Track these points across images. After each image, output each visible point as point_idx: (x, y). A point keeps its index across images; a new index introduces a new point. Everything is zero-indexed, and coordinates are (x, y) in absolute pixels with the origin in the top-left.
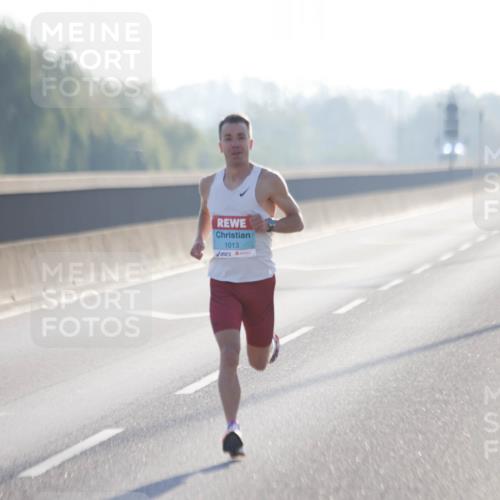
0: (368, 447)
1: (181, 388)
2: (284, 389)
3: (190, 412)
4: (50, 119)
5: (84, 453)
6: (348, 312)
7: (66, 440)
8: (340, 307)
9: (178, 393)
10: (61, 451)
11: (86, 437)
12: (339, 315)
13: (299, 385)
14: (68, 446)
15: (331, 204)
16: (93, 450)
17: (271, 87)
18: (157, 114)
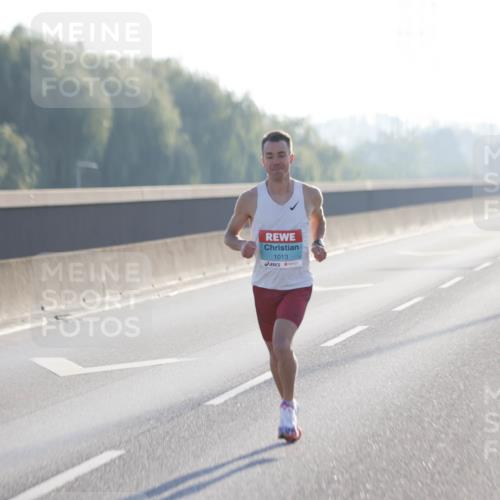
0: (462, 387)
1: (325, 341)
2: (401, 344)
3: (331, 360)
4: (233, 143)
5: (252, 389)
6: (451, 287)
7: (240, 379)
8: (444, 283)
9: (323, 345)
10: (236, 386)
11: (254, 377)
12: (443, 289)
13: (412, 341)
14: (241, 383)
15: (440, 207)
16: (259, 386)
17: (396, 121)
18: (313, 140)
